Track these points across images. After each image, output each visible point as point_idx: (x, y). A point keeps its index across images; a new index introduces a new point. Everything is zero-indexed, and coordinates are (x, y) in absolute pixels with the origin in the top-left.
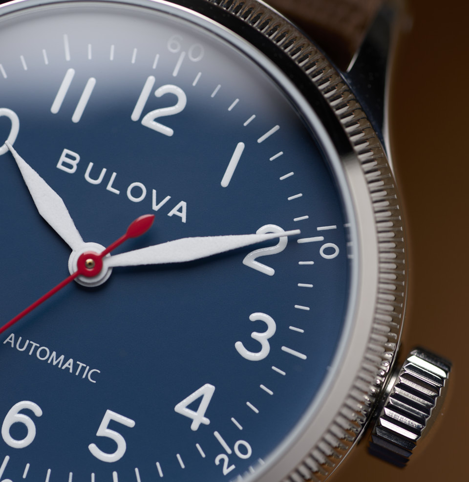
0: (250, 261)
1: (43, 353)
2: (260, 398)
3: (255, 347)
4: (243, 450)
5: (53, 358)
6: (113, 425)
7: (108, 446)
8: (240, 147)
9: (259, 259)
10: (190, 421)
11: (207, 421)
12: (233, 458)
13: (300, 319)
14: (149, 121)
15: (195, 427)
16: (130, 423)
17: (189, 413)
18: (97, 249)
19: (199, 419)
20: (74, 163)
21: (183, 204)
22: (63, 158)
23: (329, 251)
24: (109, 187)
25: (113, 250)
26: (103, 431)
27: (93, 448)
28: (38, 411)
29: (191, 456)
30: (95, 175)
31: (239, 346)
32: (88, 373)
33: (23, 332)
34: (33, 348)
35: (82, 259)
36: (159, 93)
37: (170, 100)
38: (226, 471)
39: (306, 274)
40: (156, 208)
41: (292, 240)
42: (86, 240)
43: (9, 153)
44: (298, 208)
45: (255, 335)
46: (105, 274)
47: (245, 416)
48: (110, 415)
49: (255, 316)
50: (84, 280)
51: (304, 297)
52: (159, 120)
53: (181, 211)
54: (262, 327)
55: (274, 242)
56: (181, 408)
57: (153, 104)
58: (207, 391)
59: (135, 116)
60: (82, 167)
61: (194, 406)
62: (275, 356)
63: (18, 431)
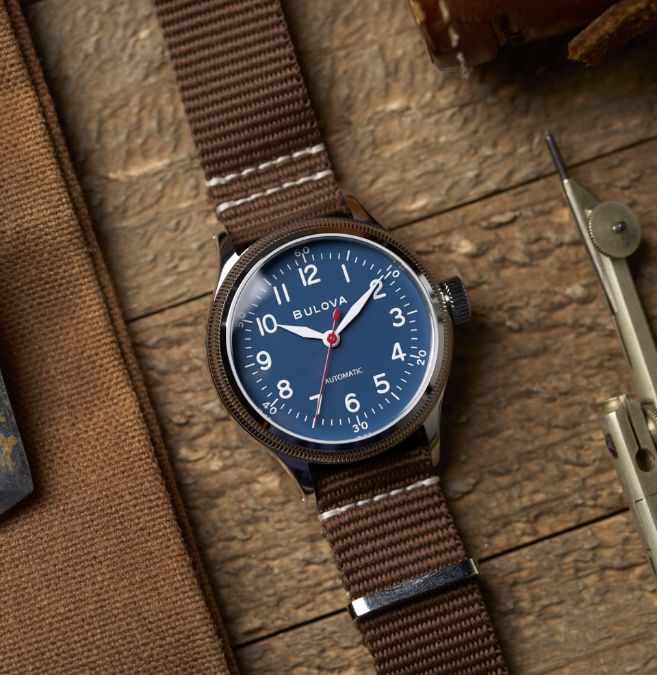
0: (376, 297)
1: (340, 377)
2: (414, 334)
3: (400, 320)
4: (422, 353)
5: (344, 376)
6: (379, 380)
7: (383, 387)
8: (343, 266)
9: (378, 294)
10: (400, 359)
11: (405, 355)
12: (422, 359)
13: (405, 301)
14: (310, 282)
15: (403, 359)
16: (383, 375)
17: (398, 357)
18: (330, 332)
19: (402, 356)
20: (300, 314)
21: (342, 298)
22: (295, 315)
23: (396, 274)
24: (316, 312)
25: (335, 329)
26: (378, 384)
27: (379, 391)
28: (354, 395)
29: (409, 369)
30: (308, 312)
31: (395, 324)
32: (358, 371)
33: (328, 376)
34: (336, 378)
35: (328, 340)
36: (306, 271)
37: (311, 271)
38: (423, 364)
39: (395, 286)
40: (335, 306)
41: (382, 280)
42: (323, 333)
43: (278, 327)
44: (376, 269)
45: (396, 317)
46: (338, 337)
47: (414, 343)
48: (375, 378)
49: (391, 312)
50: (334, 345)
51: (400, 294)
52: (313, 279)
53: (343, 300)
54: (396, 313)
55: (378, 285)
56: (394, 357)
57: (307, 276)
58: (397, 346)
59: (305, 284)
60: (303, 313)
61: (397, 353)
62: (408, 318)
63: (353, 406)
